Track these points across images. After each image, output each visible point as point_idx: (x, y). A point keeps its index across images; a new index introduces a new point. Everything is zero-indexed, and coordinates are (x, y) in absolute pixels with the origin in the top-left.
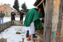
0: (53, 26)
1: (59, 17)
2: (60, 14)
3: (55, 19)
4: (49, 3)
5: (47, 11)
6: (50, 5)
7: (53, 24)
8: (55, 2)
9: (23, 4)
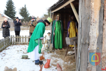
0: (92, 41)
1: (99, 26)
2: (100, 22)
3: (94, 30)
4: (85, 4)
5: (83, 18)
6: (86, 8)
7: (91, 38)
8: (93, 4)
9: (23, 8)
